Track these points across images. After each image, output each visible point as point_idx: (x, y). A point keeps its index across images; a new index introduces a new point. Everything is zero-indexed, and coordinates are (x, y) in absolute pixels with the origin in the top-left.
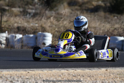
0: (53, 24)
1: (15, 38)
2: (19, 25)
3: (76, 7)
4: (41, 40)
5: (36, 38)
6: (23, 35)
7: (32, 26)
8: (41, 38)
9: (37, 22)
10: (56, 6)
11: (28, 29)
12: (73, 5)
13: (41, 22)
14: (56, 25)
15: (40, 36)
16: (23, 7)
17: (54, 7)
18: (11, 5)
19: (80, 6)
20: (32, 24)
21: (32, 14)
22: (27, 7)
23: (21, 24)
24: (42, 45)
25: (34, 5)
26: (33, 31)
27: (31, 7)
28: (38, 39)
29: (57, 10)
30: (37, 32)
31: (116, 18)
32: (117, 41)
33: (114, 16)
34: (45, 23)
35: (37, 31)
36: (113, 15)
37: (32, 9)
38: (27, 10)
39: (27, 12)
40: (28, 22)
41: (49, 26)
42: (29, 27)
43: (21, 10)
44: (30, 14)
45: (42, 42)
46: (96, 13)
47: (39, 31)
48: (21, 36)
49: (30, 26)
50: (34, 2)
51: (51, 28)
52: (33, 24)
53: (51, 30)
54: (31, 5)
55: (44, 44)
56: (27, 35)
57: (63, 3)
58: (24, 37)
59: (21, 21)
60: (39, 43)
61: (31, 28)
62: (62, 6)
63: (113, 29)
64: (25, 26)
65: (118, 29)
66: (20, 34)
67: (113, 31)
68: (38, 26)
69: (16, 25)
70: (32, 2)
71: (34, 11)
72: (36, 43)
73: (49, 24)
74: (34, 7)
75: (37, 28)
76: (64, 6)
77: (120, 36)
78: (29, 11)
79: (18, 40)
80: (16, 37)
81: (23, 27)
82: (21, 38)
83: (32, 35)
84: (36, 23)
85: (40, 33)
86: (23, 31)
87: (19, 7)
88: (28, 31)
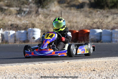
0: (41, 20)
2: (13, 23)
3: (65, 5)
4: (31, 35)
5: (27, 33)
6: (16, 31)
7: (24, 23)
8: (31, 33)
9: (28, 19)
10: (47, 4)
11: (20, 26)
12: (62, 3)
13: (32, 19)
14: (44, 22)
16: (19, 7)
17: (46, 6)
19: (68, 3)
20: (23, 22)
22: (22, 6)
23: (14, 21)
24: (32, 40)
25: (29, 5)
26: (24, 28)
27: (26, 6)
31: (99, 12)
32: (96, 33)
33: (97, 11)
34: (35, 20)
35: (28, 27)
37: (27, 8)
38: (22, 9)
40: (20, 19)
41: (38, 23)
42: (21, 24)
43: (18, 9)
44: (24, 12)
45: (32, 37)
46: (82, 9)
47: (30, 27)
48: (14, 32)
49: (21, 23)
50: (29, 2)
51: (39, 24)
53: (40, 26)
54: (26, 4)
55: (34, 38)
56: (19, 31)
57: (53, 2)
59: (14, 19)
60: (30, 38)
61: (23, 25)
62: (53, 4)
64: (18, 23)
65: (97, 23)
66: (14, 30)
67: (93, 24)
68: (29, 23)
69: (10, 23)
70: (27, 2)
71: (28, 10)
72: (27, 38)
73: (38, 21)
75: (28, 24)
76: (54, 4)
77: (99, 28)
79: (11, 36)
80: (9, 33)
81: (16, 24)
82: (14, 34)
83: (23, 31)
84: (27, 21)
85: (30, 28)
86: (16, 27)
87: (16, 7)
88: (20, 28)
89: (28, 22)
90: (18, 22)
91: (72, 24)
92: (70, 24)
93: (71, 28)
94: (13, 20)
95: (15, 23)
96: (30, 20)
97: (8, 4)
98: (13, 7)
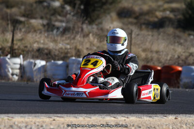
0: (94, 45)
1: (35, 66)
2: (42, 46)
3: (130, 20)
4: (74, 70)
5: (67, 66)
6: (46, 62)
7: (61, 48)
8: (74, 66)
9: (68, 41)
10: (98, 17)
11: (54, 52)
12: (125, 17)
13: (76, 41)
14: (98, 47)
15: (73, 63)
16: (46, 18)
17: (96, 19)
18: (29, 15)
19: (136, 18)
20: (60, 45)
21: (61, 30)
22: (53, 18)
23: (43, 44)
25: (65, 16)
26: (62, 55)
27: (59, 18)
28: (70, 68)
29: (101, 23)
30: (69, 58)
31: (192, 37)
33: (189, 35)
34: (82, 43)
35: (69, 55)
36: (187, 32)
37: (61, 21)
38: (53, 23)
39: (54, 26)
40: (55, 41)
41: (87, 48)
42: (56, 50)
43: (45, 22)
44: (58, 28)
46: (161, 30)
47: (72, 56)
48: (43, 63)
49: (57, 48)
50: (65, 11)
52: (62, 44)
54: (60, 15)
56: (53, 61)
57: (109, 13)
58: (48, 64)
59: (44, 40)
61: (59, 51)
62: (108, 17)
63: (187, 54)
64: (51, 48)
66: (43, 59)
68: (70, 49)
69: (36, 46)
70: (62, 11)
71: (64, 24)
72: (67, 74)
73: (88, 45)
74: (64, 19)
75: (69, 50)
76: (111, 17)
78: (57, 24)
79: (39, 69)
81: (47, 49)
82: (43, 67)
83: (60, 62)
84: (68, 44)
85: (74, 58)
86: (47, 54)
87: (42, 18)
88: (55, 55)
89: (68, 47)
90: (51, 45)
91: (149, 55)
92: (146, 55)
93: (148, 62)
94: (42, 41)
95: (46, 46)
96: (73, 43)
97: (27, 13)
98: (35, 18)
